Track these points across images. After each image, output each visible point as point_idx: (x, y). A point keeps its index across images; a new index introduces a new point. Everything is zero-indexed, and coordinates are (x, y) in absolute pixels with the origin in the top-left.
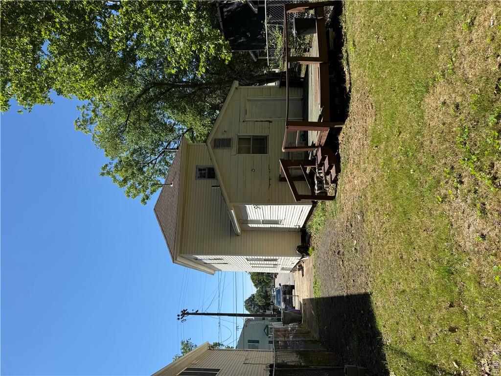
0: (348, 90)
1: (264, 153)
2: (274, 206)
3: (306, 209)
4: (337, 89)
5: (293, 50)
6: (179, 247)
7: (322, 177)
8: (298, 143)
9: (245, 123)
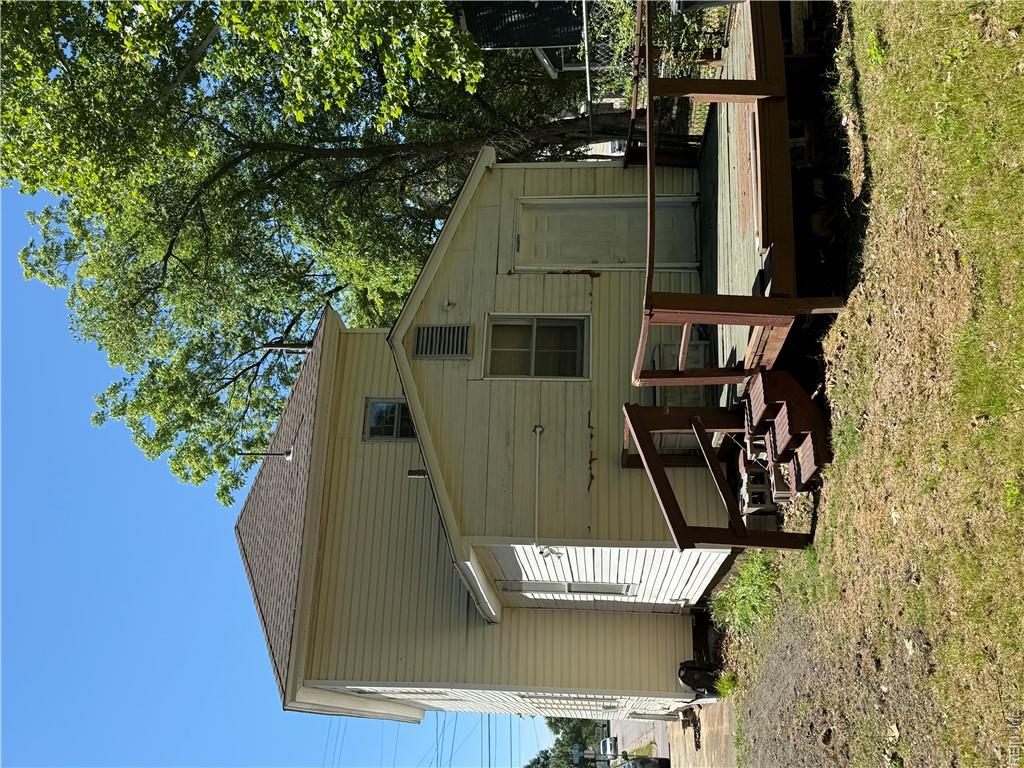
0: (857, 192)
1: (574, 375)
2: (606, 550)
3: (710, 561)
4: (818, 184)
5: (667, 56)
6: (303, 657)
7: (765, 463)
8: (688, 358)
9: (516, 276)
